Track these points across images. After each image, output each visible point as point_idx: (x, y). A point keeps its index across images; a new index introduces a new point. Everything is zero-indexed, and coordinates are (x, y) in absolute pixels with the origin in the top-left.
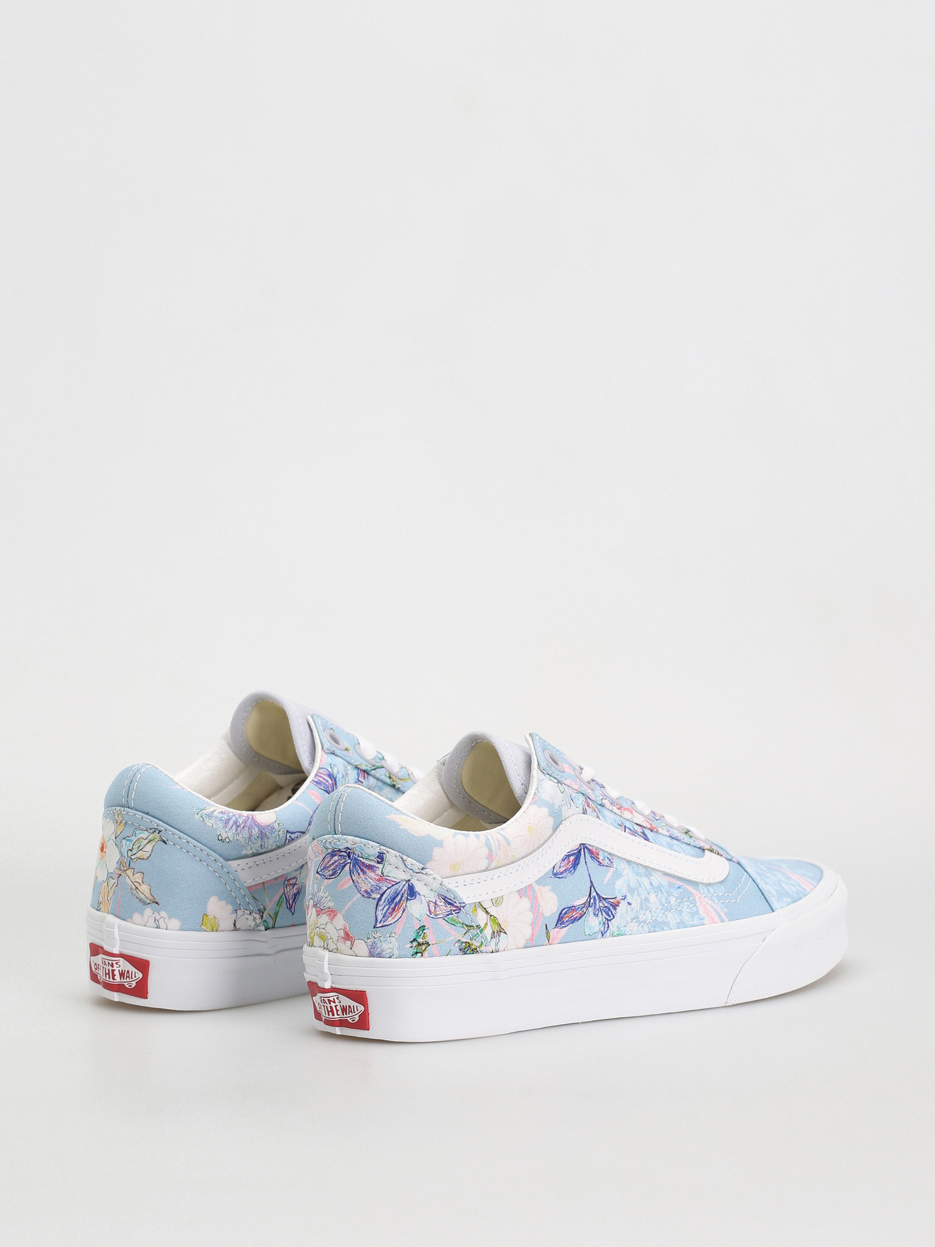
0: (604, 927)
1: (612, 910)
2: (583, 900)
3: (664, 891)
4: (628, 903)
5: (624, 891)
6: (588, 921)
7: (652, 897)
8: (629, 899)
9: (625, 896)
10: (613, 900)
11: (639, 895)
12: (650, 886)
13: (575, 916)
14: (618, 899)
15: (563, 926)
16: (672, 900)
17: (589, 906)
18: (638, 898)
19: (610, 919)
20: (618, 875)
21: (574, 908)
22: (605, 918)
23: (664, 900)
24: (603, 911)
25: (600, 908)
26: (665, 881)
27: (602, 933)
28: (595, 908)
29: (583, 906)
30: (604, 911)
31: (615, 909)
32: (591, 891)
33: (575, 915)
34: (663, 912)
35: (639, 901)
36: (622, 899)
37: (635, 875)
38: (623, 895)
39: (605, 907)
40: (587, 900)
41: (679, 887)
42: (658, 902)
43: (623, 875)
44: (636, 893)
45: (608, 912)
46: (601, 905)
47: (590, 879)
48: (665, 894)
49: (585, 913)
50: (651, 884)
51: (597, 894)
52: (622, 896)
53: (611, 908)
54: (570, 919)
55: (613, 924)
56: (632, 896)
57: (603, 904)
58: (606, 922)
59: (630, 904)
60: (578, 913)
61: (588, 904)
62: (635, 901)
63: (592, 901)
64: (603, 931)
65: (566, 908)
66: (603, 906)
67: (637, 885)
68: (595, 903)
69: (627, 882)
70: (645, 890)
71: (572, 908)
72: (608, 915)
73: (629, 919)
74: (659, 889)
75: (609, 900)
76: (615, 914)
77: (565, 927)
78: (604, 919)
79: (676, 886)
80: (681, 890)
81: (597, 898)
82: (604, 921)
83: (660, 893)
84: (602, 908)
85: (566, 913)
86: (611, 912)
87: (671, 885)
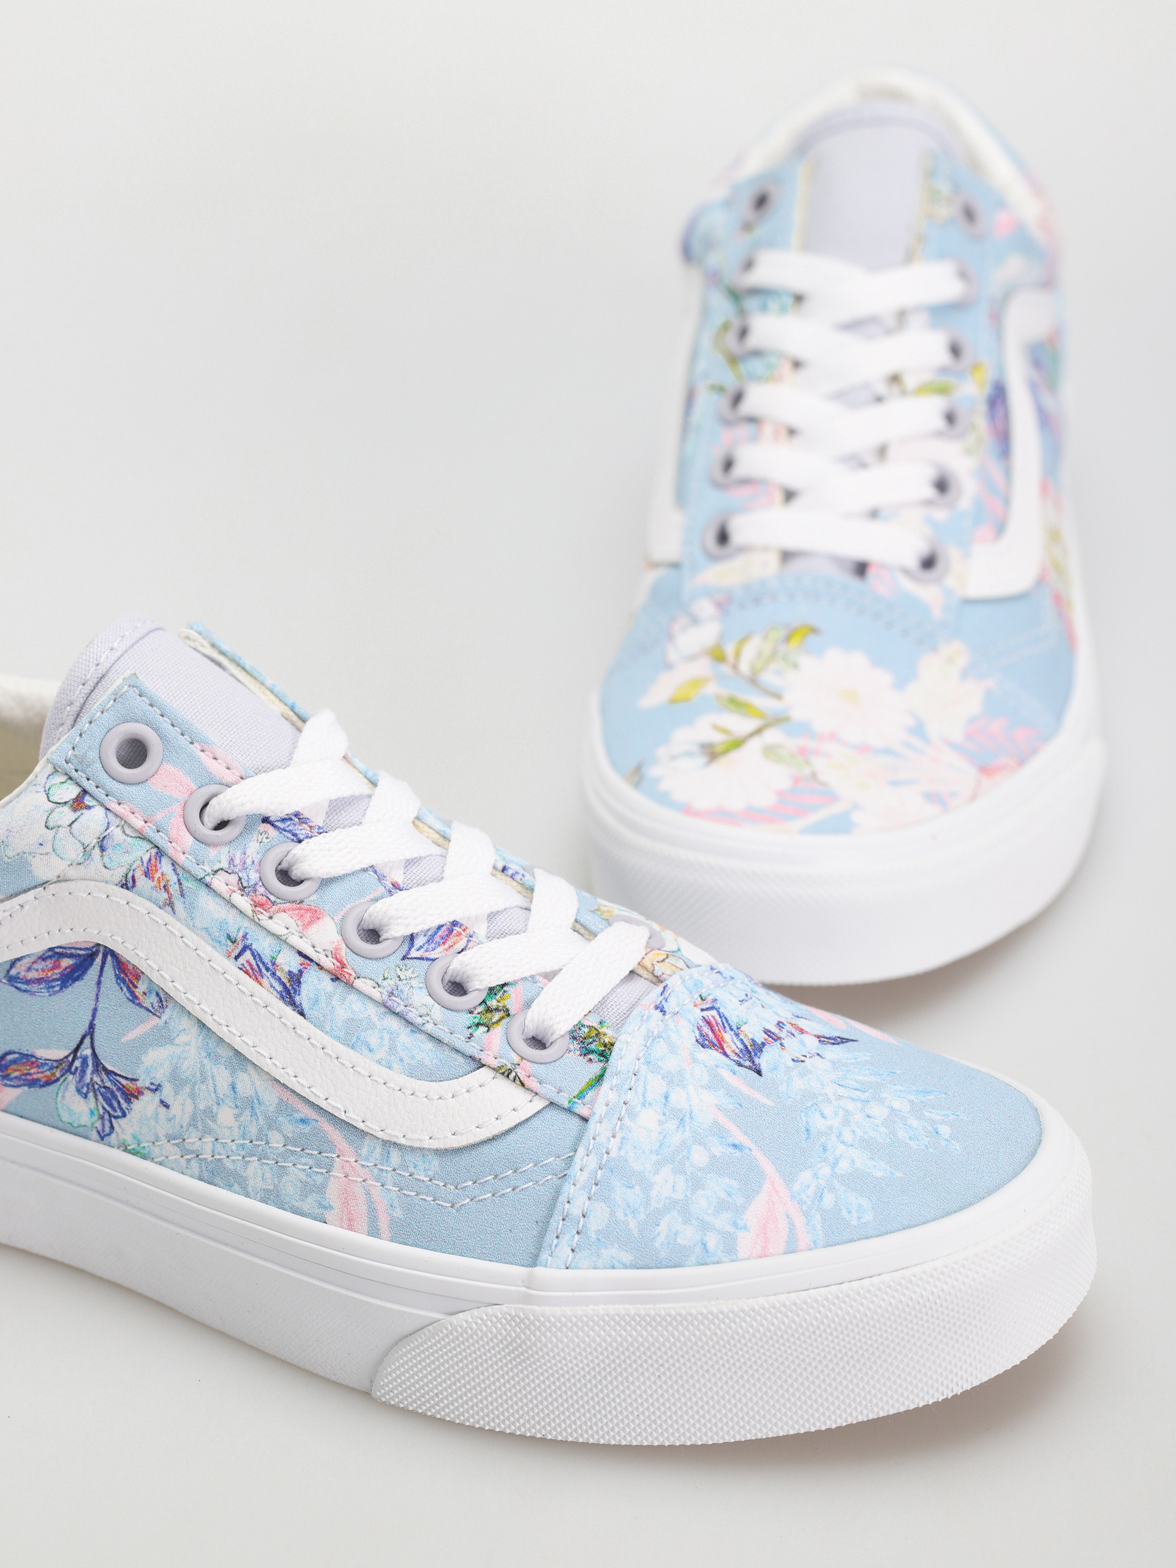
0: (103, 1125)
1: (122, 1101)
2: (59, 1054)
3: (259, 1114)
4: (162, 1102)
5: (160, 1076)
6: (63, 1097)
7: (226, 1115)
8: (167, 1093)
9: (159, 1085)
10: (128, 1082)
11: (193, 1096)
12: (229, 1092)
13: (35, 1076)
14: (139, 1084)
15: (8, 1082)
16: (276, 1141)
17: (69, 1070)
18: (189, 1101)
19: (116, 1114)
20: (164, 1037)
21: (34, 1059)
22: (104, 1108)
23: (253, 1130)
24: (98, 1094)
25: (93, 1085)
26: (270, 1097)
27: (98, 1132)
28: (80, 1081)
29: (55, 1064)
30: (102, 1094)
31: (128, 1101)
32: (81, 1042)
33: (35, 1073)
34: (243, 1153)
35: (189, 1108)
36: (148, 1088)
37: (204, 1054)
38: (153, 1081)
39: (105, 1087)
40: (67, 1057)
41: (303, 1121)
42: (236, 1130)
43: (177, 1041)
44: (187, 1089)
45: (110, 1100)
46: (96, 1079)
47: (93, 1019)
48: (261, 1121)
49: (58, 1080)
50: (234, 1088)
51: (94, 1054)
52: (152, 1084)
53: (118, 1094)
54: (23, 1077)
55: (125, 1128)
56: (176, 1093)
57: (102, 1081)
58: (106, 1116)
59: (167, 1106)
60: (42, 1072)
61: (66, 1066)
62: (182, 1108)
63: (77, 1063)
64: (100, 1128)
65: (15, 1053)
66: (100, 1083)
67: (198, 1075)
68: (83, 1072)
69: (175, 1061)
70: (213, 1095)
71: (28, 1059)
72: (111, 1106)
73: (161, 1133)
74: (250, 1104)
75: (118, 1078)
76: (127, 1111)
77: (13, 1086)
78: (101, 1111)
79: (298, 1116)
80: (307, 1129)
81: (90, 1063)
82: (102, 1113)
83: (247, 1113)
84: (96, 1087)
85: (14, 1062)
86: (119, 1103)
87: (282, 1107)
